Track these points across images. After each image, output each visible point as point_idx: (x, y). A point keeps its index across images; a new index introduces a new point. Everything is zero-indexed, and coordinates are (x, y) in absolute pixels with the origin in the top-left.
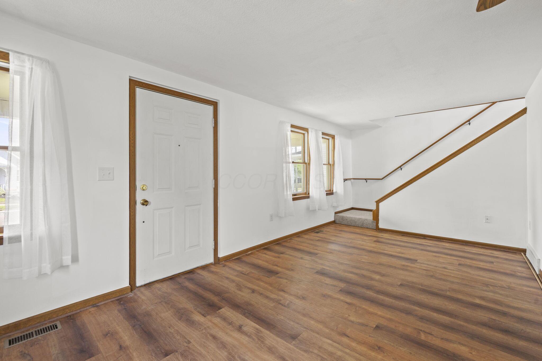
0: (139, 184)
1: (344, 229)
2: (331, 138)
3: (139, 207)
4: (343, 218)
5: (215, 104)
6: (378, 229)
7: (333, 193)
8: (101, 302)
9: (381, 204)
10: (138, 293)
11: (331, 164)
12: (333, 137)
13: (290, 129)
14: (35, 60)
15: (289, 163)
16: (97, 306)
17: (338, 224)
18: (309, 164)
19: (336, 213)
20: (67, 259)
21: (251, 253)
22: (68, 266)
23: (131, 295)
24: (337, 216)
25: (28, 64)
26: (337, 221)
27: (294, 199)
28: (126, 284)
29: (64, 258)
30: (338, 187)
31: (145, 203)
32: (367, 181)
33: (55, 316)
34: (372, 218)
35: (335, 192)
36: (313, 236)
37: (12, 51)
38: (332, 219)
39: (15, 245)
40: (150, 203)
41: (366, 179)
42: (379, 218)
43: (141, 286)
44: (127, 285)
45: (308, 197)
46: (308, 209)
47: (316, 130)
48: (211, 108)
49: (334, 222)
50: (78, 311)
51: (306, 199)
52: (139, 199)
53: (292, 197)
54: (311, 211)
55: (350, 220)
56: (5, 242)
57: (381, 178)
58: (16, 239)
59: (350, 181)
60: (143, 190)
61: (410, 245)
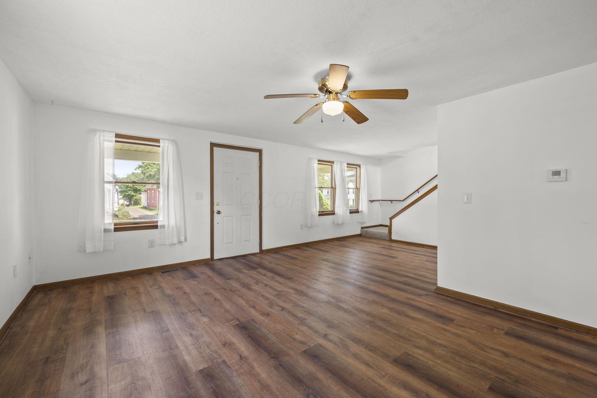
0: (215, 202)
1: (365, 240)
2: (358, 167)
3: (215, 215)
4: (367, 232)
5: (260, 151)
6: (391, 240)
7: (359, 211)
8: (197, 263)
9: (393, 220)
10: (215, 262)
11: (358, 188)
12: (359, 166)
13: (317, 162)
14: (169, 141)
15: (316, 188)
16: (195, 265)
17: (363, 236)
18: (335, 188)
19: (362, 228)
20: (182, 239)
21: (285, 250)
22: (182, 242)
23: (212, 262)
24: (363, 230)
25: (166, 144)
26: (363, 234)
27: (320, 215)
28: (208, 256)
29: (181, 237)
30: (363, 206)
31: (219, 212)
32: (392, 202)
33: (177, 266)
34: (388, 232)
35: (360, 211)
36: (337, 243)
37: (161, 139)
38: (359, 232)
39: (162, 230)
40: (221, 213)
41: (391, 201)
42: (392, 231)
43: (217, 260)
44: (210, 257)
45: (334, 214)
46: (334, 223)
47: (341, 162)
48: (257, 154)
49: (360, 235)
50: (187, 266)
51: (332, 215)
52: (215, 210)
53: (318, 213)
54: (337, 225)
55: (372, 234)
56: (159, 227)
57: (403, 200)
58: (163, 227)
59: (379, 202)
60: (218, 205)
61: (410, 251)
